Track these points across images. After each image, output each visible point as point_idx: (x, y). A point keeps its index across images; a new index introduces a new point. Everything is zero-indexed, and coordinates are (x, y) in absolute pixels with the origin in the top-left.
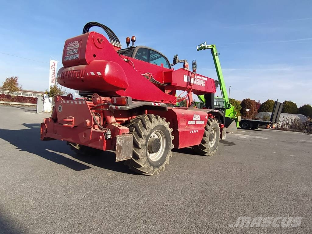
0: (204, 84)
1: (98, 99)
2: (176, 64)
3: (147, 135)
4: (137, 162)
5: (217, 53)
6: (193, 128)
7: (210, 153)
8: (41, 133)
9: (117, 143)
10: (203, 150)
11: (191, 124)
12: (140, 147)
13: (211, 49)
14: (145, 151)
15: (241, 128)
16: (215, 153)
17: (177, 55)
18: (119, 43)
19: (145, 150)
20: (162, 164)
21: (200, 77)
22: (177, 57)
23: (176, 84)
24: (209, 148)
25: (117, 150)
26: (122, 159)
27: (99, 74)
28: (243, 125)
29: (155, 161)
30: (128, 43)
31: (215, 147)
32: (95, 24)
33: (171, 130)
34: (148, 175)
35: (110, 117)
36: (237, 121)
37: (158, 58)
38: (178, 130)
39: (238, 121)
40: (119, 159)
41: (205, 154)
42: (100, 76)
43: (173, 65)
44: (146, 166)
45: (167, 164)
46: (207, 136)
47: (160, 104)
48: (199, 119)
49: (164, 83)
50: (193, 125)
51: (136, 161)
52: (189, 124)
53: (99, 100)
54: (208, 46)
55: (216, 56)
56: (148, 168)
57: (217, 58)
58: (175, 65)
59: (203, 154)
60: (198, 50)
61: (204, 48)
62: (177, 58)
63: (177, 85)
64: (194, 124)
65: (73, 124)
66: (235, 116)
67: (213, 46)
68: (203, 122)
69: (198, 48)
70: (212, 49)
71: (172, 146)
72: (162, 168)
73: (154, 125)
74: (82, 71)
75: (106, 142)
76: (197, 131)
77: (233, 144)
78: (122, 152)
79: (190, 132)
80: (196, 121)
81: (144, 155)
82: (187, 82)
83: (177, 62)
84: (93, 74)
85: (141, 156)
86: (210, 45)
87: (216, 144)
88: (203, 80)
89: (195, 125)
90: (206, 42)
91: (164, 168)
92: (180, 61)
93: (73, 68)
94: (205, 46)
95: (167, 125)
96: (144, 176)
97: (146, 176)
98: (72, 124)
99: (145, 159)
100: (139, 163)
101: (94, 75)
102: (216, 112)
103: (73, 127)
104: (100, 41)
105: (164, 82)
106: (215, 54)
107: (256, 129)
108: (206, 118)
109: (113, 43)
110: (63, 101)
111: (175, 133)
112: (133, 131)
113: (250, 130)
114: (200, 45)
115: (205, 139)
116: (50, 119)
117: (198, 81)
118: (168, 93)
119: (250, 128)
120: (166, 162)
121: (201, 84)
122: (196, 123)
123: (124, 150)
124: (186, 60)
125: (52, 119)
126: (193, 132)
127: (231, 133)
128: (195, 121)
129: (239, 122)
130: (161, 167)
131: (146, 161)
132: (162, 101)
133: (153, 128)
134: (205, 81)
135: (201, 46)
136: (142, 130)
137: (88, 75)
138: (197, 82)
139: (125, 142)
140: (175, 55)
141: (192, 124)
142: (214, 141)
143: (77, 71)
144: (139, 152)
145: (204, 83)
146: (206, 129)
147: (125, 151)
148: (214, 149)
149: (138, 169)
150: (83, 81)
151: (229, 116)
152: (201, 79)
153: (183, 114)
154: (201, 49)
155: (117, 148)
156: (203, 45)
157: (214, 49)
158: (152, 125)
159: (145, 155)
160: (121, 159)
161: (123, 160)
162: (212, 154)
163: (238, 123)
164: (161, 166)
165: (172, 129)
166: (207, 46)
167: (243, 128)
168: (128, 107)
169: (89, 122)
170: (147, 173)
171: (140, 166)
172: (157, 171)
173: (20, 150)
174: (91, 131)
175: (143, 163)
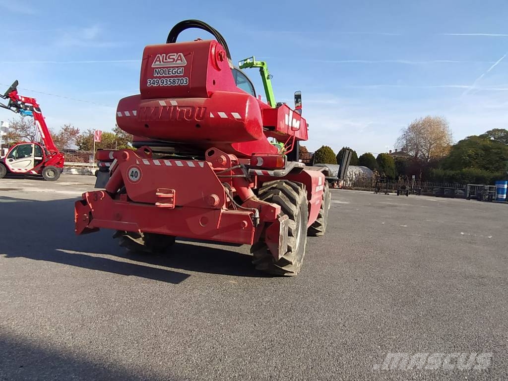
1: (224, 159)
5: (268, 75)
6: (317, 197)
8: (76, 221)
9: (280, 232)
12: (293, 234)
13: (259, 68)
23: (280, 129)
25: (280, 242)
27: (236, 115)
35: (246, 188)
38: (311, 202)
42: (237, 119)
44: (295, 262)
51: (284, 257)
52: (316, 191)
54: (257, 62)
56: (296, 265)
57: (268, 82)
60: (241, 68)
61: (251, 66)
63: (281, 131)
65: (174, 202)
67: (263, 64)
68: (322, 187)
69: (240, 64)
70: (261, 69)
74: (198, 109)
75: (254, 230)
76: (319, 201)
78: (282, 245)
79: (316, 204)
80: (319, 186)
84: (223, 115)
85: (293, 248)
89: (319, 192)
90: (254, 57)
93: (174, 102)
94: (253, 63)
96: (286, 278)
98: (171, 203)
99: (295, 252)
101: (227, 117)
103: (174, 207)
104: (223, 57)
106: (266, 76)
110: (139, 162)
114: (245, 60)
115: (321, 211)
116: (103, 194)
123: (283, 241)
125: (106, 192)
137: (212, 116)
139: (285, 228)
143: (183, 109)
147: (284, 243)
150: (198, 126)
153: (314, 177)
154: (245, 66)
155: (279, 239)
157: (265, 68)
168: (284, 172)
169: (217, 199)
170: (295, 272)
173: (6, 257)
174: (221, 214)
175: (294, 259)
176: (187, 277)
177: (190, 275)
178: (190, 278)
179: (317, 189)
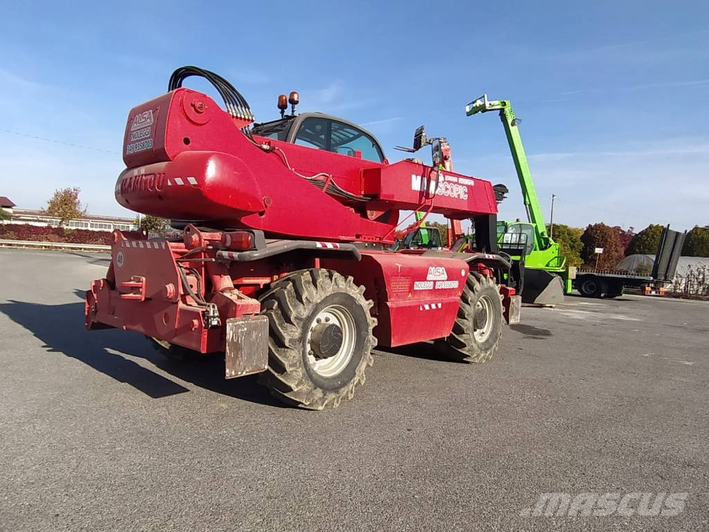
0: (465, 193)
1: (195, 237)
2: (420, 147)
3: (304, 317)
4: (282, 380)
5: (514, 120)
6: (428, 298)
7: (478, 356)
8: (86, 313)
9: (228, 337)
10: (459, 350)
11: (421, 289)
12: (287, 345)
13: (499, 111)
14: (301, 353)
15: (579, 293)
16: (491, 357)
17: (422, 128)
18: (249, 109)
19: (299, 351)
20: (344, 384)
21: (455, 179)
22: (421, 133)
23: (393, 196)
24: (473, 344)
25: (228, 351)
26: (242, 373)
27: (192, 181)
28: (585, 287)
29: (328, 376)
30: (282, 107)
31: (491, 341)
32: (192, 70)
33: (369, 304)
34: (312, 408)
35: (219, 277)
36: (568, 279)
37: (356, 137)
38: (389, 304)
39: (570, 277)
40: (233, 373)
41: (465, 359)
42: (194, 185)
43: (414, 152)
44: (305, 388)
45: (359, 382)
46: (466, 317)
47: (338, 245)
48: (445, 277)
49: (364, 196)
50: (429, 290)
51: (279, 378)
52: (416, 288)
53: (198, 239)
54: (492, 103)
55: (512, 125)
56: (310, 394)
57: (514, 130)
58: (417, 150)
59: (460, 359)
60: (469, 114)
61: (483, 109)
62: (423, 134)
63: (395, 199)
64: (432, 288)
65: (144, 292)
66: (563, 265)
67: (504, 104)
68: (454, 284)
69: (468, 109)
70: (502, 111)
71: (373, 341)
72: (345, 393)
73: (322, 293)
74: (158, 175)
75: (206, 333)
76: (440, 305)
77: (546, 333)
78: (241, 356)
79: (421, 309)
80: (435, 282)
81: (298, 364)
82: (420, 192)
83: (422, 144)
84: (179, 181)
85: (291, 366)
86: (497, 102)
87: (494, 335)
88: (463, 185)
89: (434, 291)
90: (486, 96)
91: (352, 392)
92: (430, 140)
93: (143, 170)
94: (485, 104)
95: (357, 292)
96: (302, 411)
97: (307, 412)
98: (141, 293)
99: (300, 372)
100: (285, 382)
101: (183, 183)
102: (491, 259)
103: (143, 299)
104: (199, 108)
105: (363, 193)
106: (510, 121)
107: (617, 297)
108: (463, 273)
109: (234, 111)
110: (125, 244)
111: (381, 310)
112: (274, 308)
113: (602, 298)
114: (474, 103)
115: (463, 324)
116: (102, 283)
117: (448, 187)
118: (374, 217)
119: (602, 295)
120: (356, 379)
121: (459, 195)
122: (437, 287)
123: (245, 350)
124: (445, 139)
125: (105, 283)
126: (427, 307)
127: (551, 307)
128: (432, 283)
129: (573, 280)
130: (344, 391)
131: (302, 378)
132: (358, 236)
133: (319, 301)
134: (468, 187)
135: (474, 105)
136: (291, 305)
137: (169, 184)
138: (447, 189)
139: (248, 333)
140: (419, 127)
141: (426, 288)
142: (487, 328)
144: (285, 357)
145: (466, 191)
146: (464, 298)
147: (250, 356)
148: (487, 346)
149: (285, 394)
150: (160, 197)
151: (547, 266)
152: (457, 183)
153: (399, 266)
154: (474, 111)
155: (227, 348)
156: (479, 103)
157: (507, 109)
158: (317, 293)
159: (300, 363)
160: (239, 373)
161: (244, 374)
162: (484, 358)
163: (570, 282)
164: (343, 389)
165: (371, 301)
166: (490, 104)
167: (583, 295)
168: (256, 255)
169: (172, 289)
170: (308, 403)
171: (290, 389)
172: (334, 399)
173: (48, 351)
174: (178, 310)
175: (297, 382)
176: (184, 392)
177: (188, 391)
178: (188, 393)
179: (419, 286)
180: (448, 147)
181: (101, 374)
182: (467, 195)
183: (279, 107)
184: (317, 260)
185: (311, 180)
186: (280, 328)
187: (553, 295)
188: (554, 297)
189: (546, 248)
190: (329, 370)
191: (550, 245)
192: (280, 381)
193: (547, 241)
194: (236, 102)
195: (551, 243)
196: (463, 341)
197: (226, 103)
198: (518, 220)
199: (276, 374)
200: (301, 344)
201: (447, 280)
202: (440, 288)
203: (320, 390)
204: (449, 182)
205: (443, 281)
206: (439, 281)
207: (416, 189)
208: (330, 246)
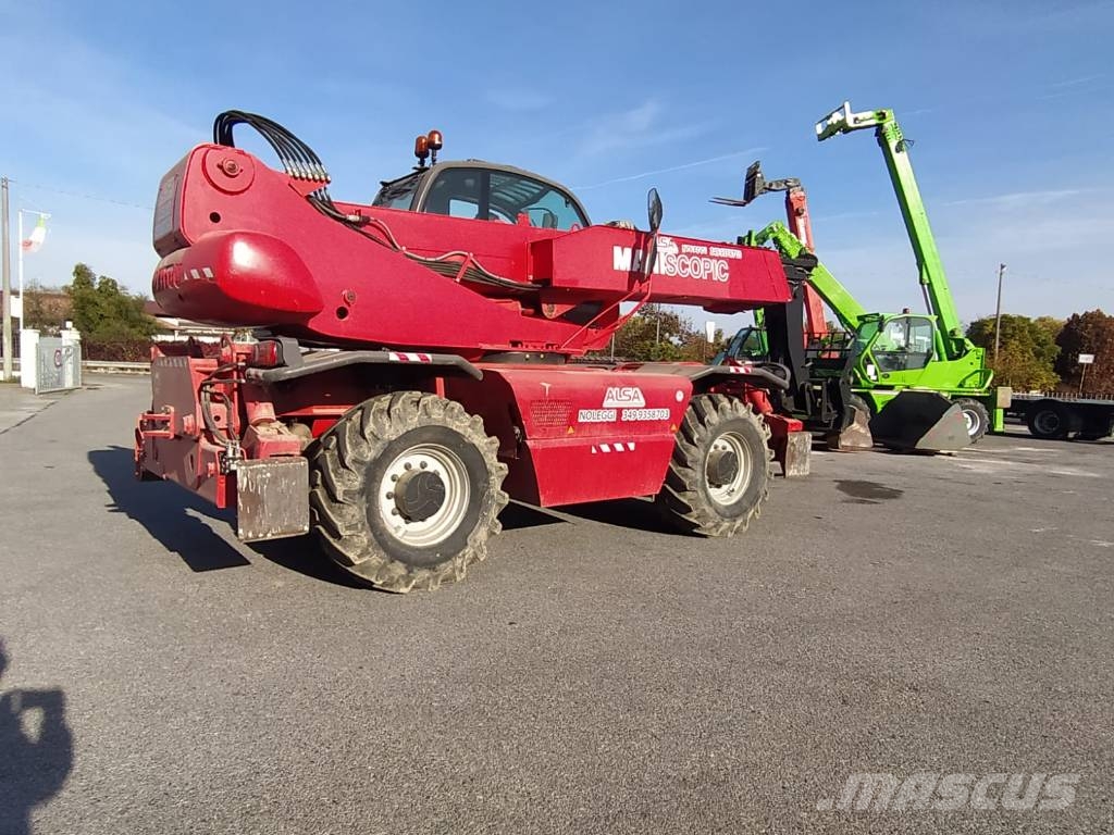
0: (723, 271)
1: (226, 350)
2: (754, 197)
3: (368, 459)
4: (339, 547)
5: (900, 142)
6: (609, 435)
7: (717, 526)
8: (136, 459)
9: (239, 485)
10: (683, 516)
11: (592, 420)
12: (340, 498)
14: (364, 511)
15: (1029, 433)
16: (745, 529)
17: (757, 165)
18: (320, 164)
19: (361, 508)
20: (447, 558)
21: (703, 250)
22: (756, 173)
23: (576, 281)
24: (706, 507)
25: (240, 504)
26: (265, 535)
27: (208, 272)
28: (1040, 422)
29: (419, 545)
30: (421, 154)
31: (745, 504)
33: (492, 443)
34: (391, 590)
35: (252, 404)
36: (996, 408)
38: (529, 443)
39: (998, 405)
40: (250, 535)
41: (695, 531)
42: (211, 279)
43: (743, 205)
44: (375, 559)
45: (475, 559)
46: (689, 464)
47: (429, 356)
48: (641, 402)
49: (533, 282)
50: (608, 422)
51: (336, 545)
52: (581, 420)
53: (229, 353)
54: (860, 116)
55: (898, 151)
56: (382, 569)
57: (901, 161)
58: (749, 202)
60: (822, 138)
61: (843, 127)
62: (759, 175)
63: (580, 286)
64: (614, 419)
66: (988, 384)
67: (882, 116)
68: (663, 414)
69: (819, 129)
70: (879, 127)
71: (499, 498)
72: (449, 571)
73: (400, 427)
74: (177, 267)
75: (223, 481)
76: (632, 446)
78: (263, 511)
79: (594, 451)
80: (620, 411)
81: (359, 526)
82: (631, 273)
83: (757, 191)
84: (195, 274)
85: (347, 528)
86: (870, 114)
87: (752, 496)
88: (719, 258)
89: (619, 425)
90: (847, 105)
91: (461, 570)
92: (771, 185)
94: (844, 120)
95: (470, 428)
96: (380, 593)
97: (385, 594)
99: (364, 538)
100: (344, 552)
101: (200, 277)
102: (743, 375)
103: (172, 437)
104: (230, 170)
105: (531, 277)
106: (893, 144)
107: (1103, 440)
108: (680, 396)
111: (515, 453)
113: (1070, 440)
114: (828, 118)
115: (686, 475)
117: (688, 263)
118: (554, 314)
119: (1071, 435)
120: (469, 551)
121: (710, 275)
122: (624, 418)
123: (269, 506)
124: (795, 180)
126: (605, 448)
127: (950, 455)
128: (615, 411)
129: (1006, 410)
130: (446, 568)
131: (368, 546)
132: (515, 344)
133: (394, 438)
134: (730, 261)
135: (829, 122)
136: (351, 443)
137: (186, 278)
138: (685, 266)
139: (274, 481)
140: (751, 164)
141: (601, 420)
142: (740, 483)
144: (341, 515)
145: (726, 268)
146: (685, 432)
147: (277, 512)
148: (736, 512)
149: (347, 568)
150: (181, 297)
151: (961, 386)
152: (708, 255)
153: (547, 386)
154: (830, 132)
155: (239, 500)
156: (836, 118)
157: (888, 124)
158: (390, 426)
159: (363, 525)
160: (261, 535)
161: (269, 536)
162: (730, 529)
163: (1000, 413)
164: (444, 565)
165: (494, 438)
166: (856, 120)
167: (1036, 435)
169: (190, 421)
170: (381, 582)
171: (351, 564)
172: (429, 578)
173: (110, 511)
174: (200, 450)
175: (359, 551)
176: (242, 565)
179: (586, 416)
180: (802, 194)
181: (155, 540)
182: (727, 275)
183: (417, 155)
184: (440, 381)
185: (436, 262)
186: (332, 475)
187: (950, 435)
188: (951, 438)
189: (959, 356)
190: (425, 537)
191: (967, 352)
192: (336, 549)
193: (961, 344)
194: (298, 156)
195: (968, 348)
196: (685, 501)
197: (281, 158)
198: (905, 311)
199: (331, 540)
200: (364, 498)
201: (646, 407)
202: (632, 419)
203: (401, 565)
204: (690, 255)
205: (638, 409)
206: (628, 409)
207: (623, 268)
208: (413, 357)
